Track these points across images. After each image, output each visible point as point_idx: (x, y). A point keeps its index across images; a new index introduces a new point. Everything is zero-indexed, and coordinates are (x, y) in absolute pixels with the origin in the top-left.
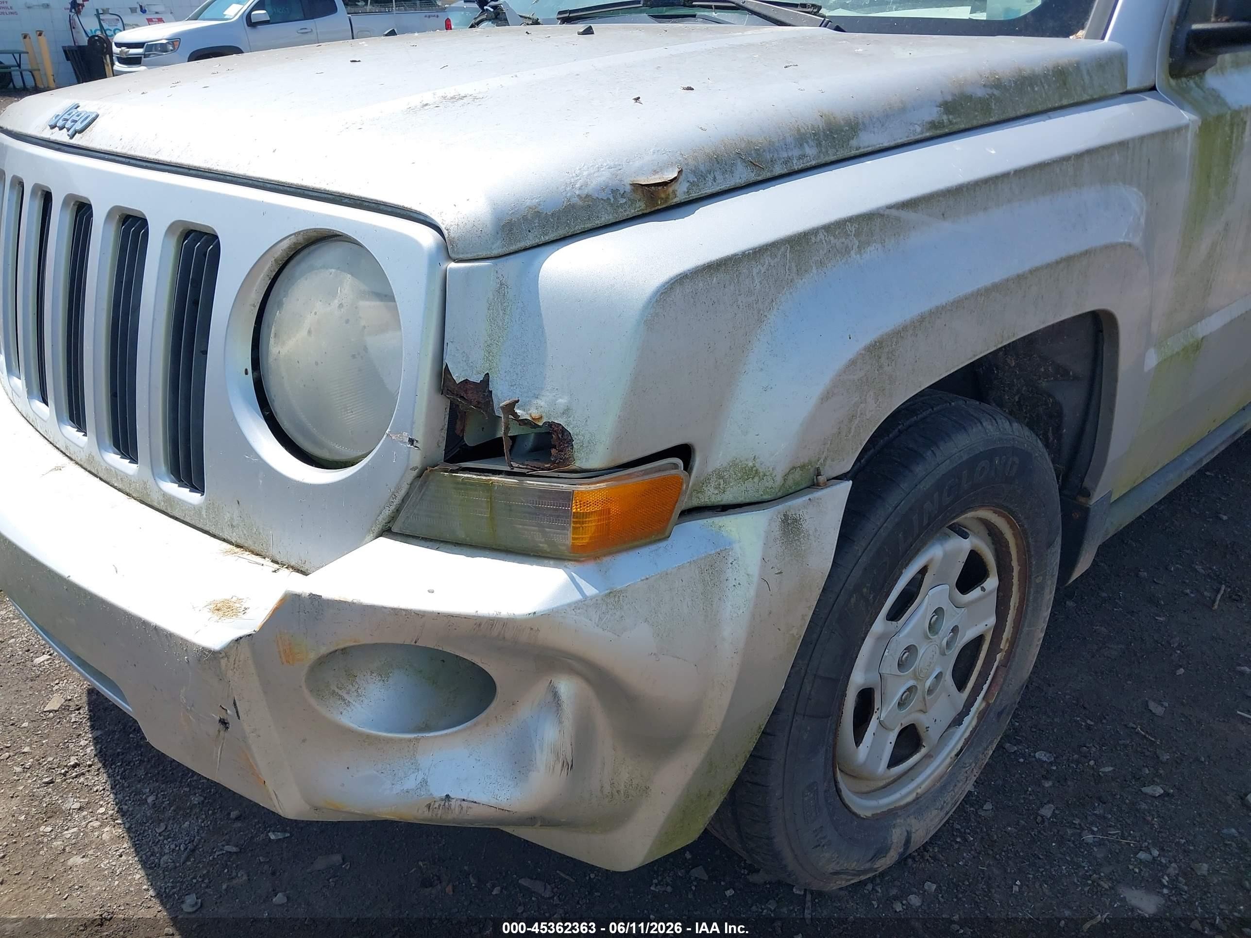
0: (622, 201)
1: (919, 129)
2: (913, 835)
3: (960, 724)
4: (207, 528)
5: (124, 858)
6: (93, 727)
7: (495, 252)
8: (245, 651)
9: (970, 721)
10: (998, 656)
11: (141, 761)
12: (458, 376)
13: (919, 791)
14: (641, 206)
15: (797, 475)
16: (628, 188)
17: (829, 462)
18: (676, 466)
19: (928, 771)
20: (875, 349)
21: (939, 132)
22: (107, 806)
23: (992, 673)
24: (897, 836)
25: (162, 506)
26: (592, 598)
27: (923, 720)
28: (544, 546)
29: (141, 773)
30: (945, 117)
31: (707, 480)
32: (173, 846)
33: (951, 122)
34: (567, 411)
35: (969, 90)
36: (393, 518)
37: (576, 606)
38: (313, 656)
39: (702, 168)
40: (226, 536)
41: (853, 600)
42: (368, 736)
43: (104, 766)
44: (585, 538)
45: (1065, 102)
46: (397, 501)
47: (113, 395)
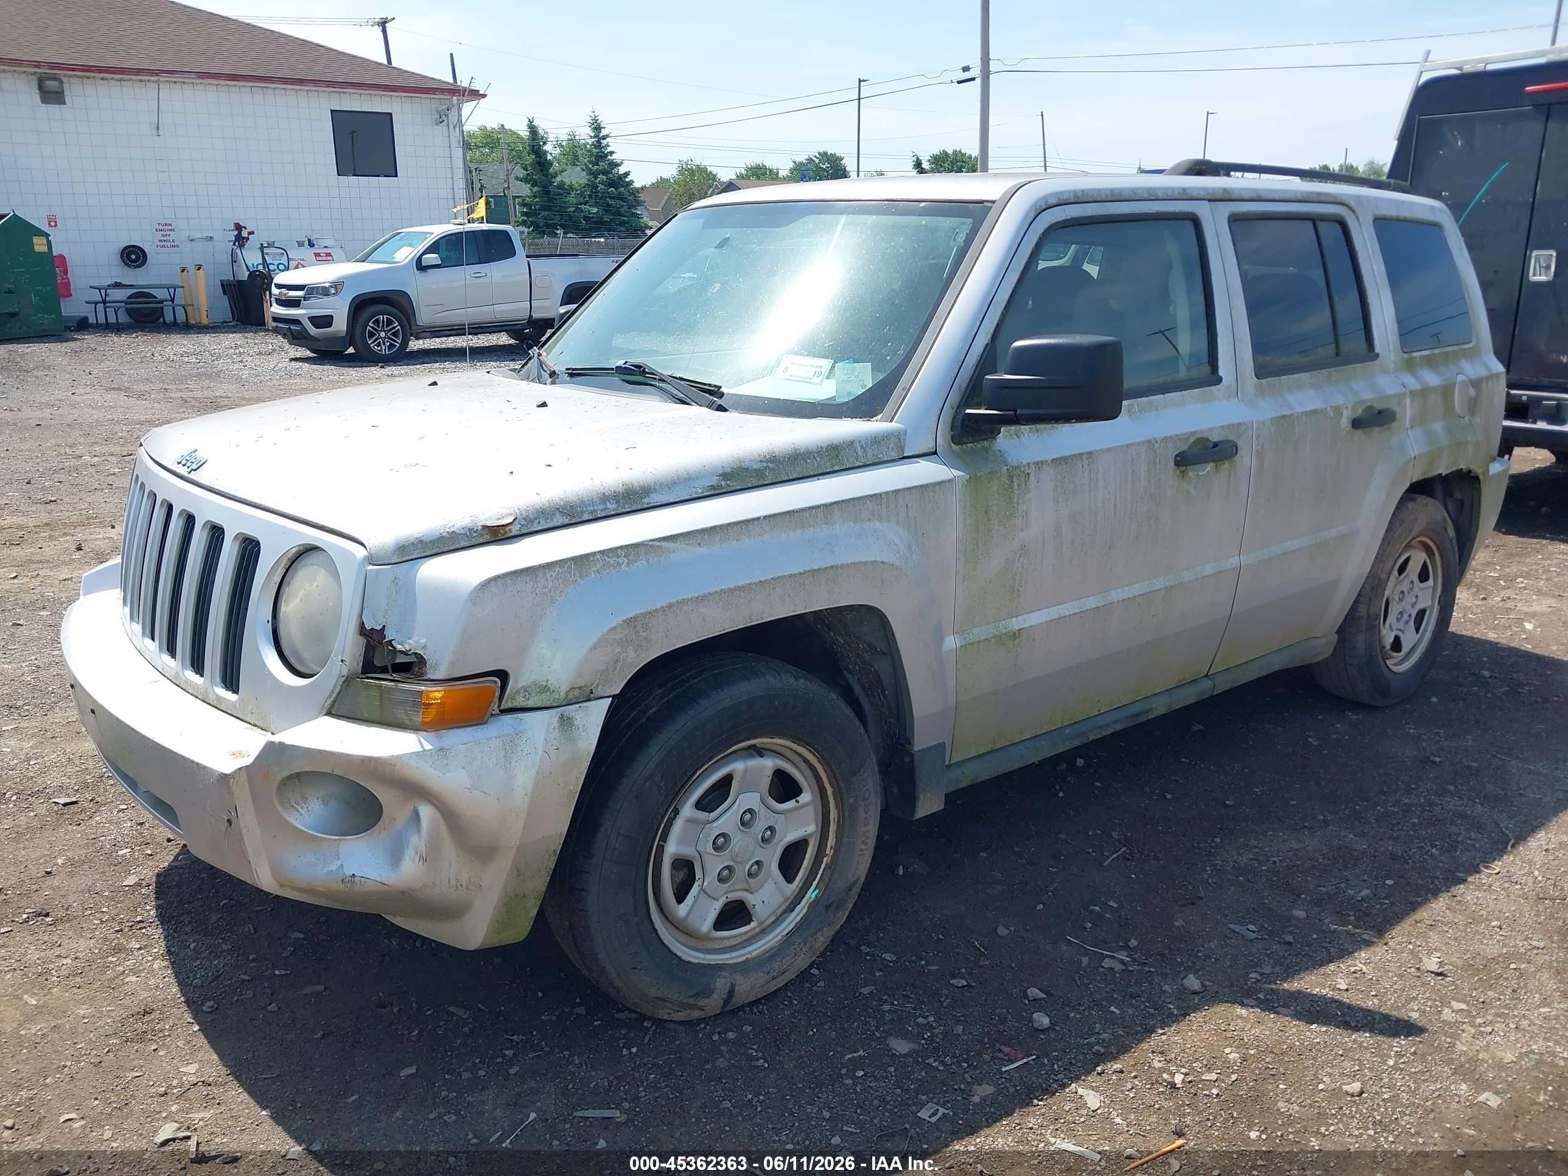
0: (475, 535)
1: (700, 491)
2: (737, 988)
3: (793, 910)
4: (238, 716)
5: (167, 979)
6: (157, 898)
7: (393, 561)
8: (244, 775)
9: (801, 909)
10: (825, 860)
11: (190, 922)
12: (368, 626)
13: (749, 956)
14: (487, 537)
15: (577, 693)
16: (480, 528)
17: (600, 687)
18: (495, 682)
19: (760, 943)
20: (631, 622)
21: (717, 492)
22: (159, 948)
23: (820, 872)
24: (721, 984)
25: (215, 703)
26: (429, 750)
27: (750, 899)
28: (407, 722)
29: (188, 929)
30: (723, 483)
31: (518, 692)
32: (203, 974)
33: (728, 486)
34: (424, 647)
35: (746, 465)
36: (332, 705)
37: (417, 754)
38: (279, 778)
39: (531, 517)
40: (248, 720)
41: (647, 784)
42: (312, 835)
43: (162, 923)
44: (429, 719)
45: (836, 468)
46: (334, 695)
47: (194, 634)
